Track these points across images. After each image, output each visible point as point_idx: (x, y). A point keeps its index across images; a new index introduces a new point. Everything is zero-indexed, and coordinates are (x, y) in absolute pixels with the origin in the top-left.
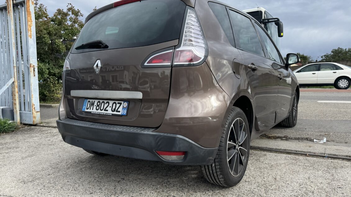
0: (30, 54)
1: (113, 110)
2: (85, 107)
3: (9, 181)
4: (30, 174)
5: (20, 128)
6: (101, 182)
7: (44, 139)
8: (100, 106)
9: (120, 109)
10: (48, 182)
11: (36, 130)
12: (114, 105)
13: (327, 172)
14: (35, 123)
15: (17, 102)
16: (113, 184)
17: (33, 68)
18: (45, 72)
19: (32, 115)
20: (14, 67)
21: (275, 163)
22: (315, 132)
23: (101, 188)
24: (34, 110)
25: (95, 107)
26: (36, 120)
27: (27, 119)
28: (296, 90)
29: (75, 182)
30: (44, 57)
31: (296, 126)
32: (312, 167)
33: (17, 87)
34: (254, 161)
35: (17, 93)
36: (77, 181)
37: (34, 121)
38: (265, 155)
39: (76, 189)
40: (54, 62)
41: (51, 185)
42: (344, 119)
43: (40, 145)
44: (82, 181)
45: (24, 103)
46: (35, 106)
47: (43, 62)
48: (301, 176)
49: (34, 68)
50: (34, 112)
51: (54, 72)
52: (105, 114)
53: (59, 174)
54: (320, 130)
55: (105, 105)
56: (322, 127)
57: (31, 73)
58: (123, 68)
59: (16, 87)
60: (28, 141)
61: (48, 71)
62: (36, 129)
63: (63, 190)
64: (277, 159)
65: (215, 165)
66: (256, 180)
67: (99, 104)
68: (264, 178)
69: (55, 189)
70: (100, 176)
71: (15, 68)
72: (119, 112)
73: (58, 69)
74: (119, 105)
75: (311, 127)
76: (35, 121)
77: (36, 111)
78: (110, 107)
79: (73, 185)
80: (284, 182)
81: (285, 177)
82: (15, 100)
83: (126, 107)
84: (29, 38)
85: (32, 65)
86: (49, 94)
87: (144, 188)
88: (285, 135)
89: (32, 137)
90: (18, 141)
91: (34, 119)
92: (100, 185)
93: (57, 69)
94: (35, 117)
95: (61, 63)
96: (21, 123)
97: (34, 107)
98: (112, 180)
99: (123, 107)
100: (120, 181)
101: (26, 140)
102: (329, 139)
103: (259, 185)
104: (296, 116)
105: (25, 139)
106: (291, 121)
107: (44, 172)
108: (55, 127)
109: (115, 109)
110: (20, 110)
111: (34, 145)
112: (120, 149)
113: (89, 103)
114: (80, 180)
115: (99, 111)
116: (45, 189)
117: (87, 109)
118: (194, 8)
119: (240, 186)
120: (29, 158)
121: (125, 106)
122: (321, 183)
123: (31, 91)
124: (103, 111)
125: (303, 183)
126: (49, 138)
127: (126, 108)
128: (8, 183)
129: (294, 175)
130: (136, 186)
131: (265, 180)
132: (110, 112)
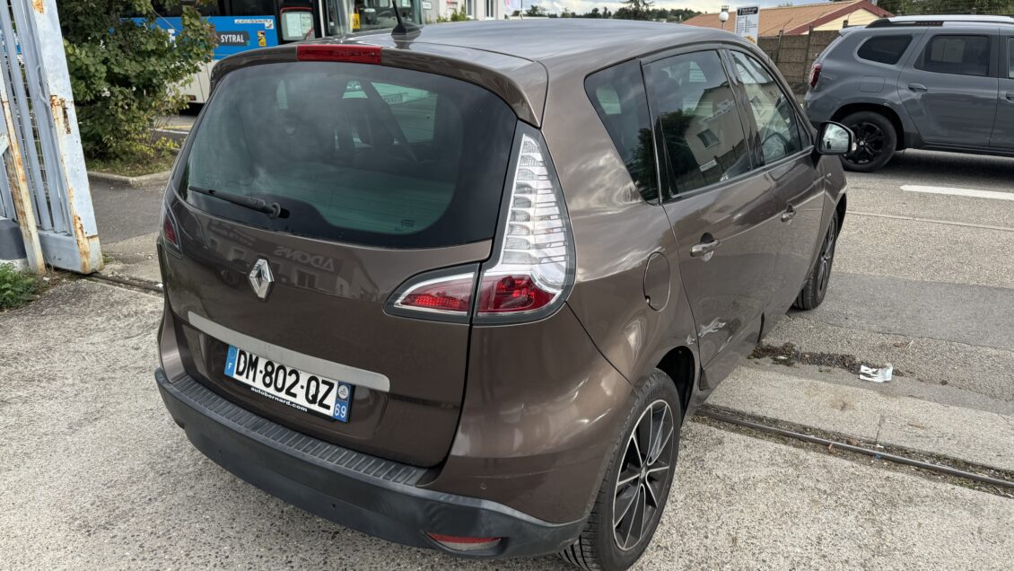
0: (46, 66)
1: (311, 398)
2: (233, 366)
3: (48, 525)
4: (98, 497)
5: (47, 288)
6: (288, 536)
7: (121, 342)
8: (274, 376)
9: (330, 400)
10: (150, 531)
11: (95, 297)
12: (313, 383)
13: (867, 517)
14: (88, 270)
15: (28, 207)
16: (319, 544)
17: (60, 110)
18: (96, 74)
19: (76, 248)
20: (2, 103)
21: (742, 476)
22: (870, 331)
23: (289, 559)
24: (79, 232)
25: (259, 377)
26: (90, 260)
27: (65, 257)
28: (837, 208)
29: (221, 535)
30: (86, 22)
31: (821, 306)
32: (834, 498)
33: (20, 164)
34: (688, 464)
35: (23, 180)
36: (227, 531)
37: (84, 265)
38: (720, 442)
39: (224, 561)
40: (121, 36)
41: (159, 544)
42: (960, 280)
43: (114, 371)
44: (237, 529)
45: (49, 203)
46: (82, 222)
47: (85, 40)
48: (802, 531)
49: (65, 110)
50: (81, 238)
51: (122, 72)
52: (288, 403)
53: (176, 500)
54: (884, 323)
55: (288, 377)
56: (891, 311)
57: (56, 123)
58: (332, 266)
59: (17, 165)
60: (78, 351)
61: (103, 69)
62: (95, 292)
63: (192, 563)
64: (750, 460)
65: (580, 544)
66: (685, 544)
67: (269, 369)
68: (706, 537)
69: (170, 559)
70: (285, 509)
71: (6, 105)
72: (328, 407)
73: (136, 61)
74: (327, 387)
75: (864, 309)
76: (87, 264)
77: (86, 236)
78: (302, 387)
79: (217, 544)
80: (754, 554)
81: (760, 534)
82: (21, 201)
83: (345, 399)
84: (36, 13)
85: (57, 100)
86: (117, 142)
87: (399, 565)
88: (787, 341)
89: (87, 331)
90: (50, 349)
91: (85, 259)
92: (285, 548)
93: (133, 63)
94: (86, 254)
95: (142, 43)
96: (48, 266)
97: (78, 226)
98: (316, 526)
99: (338, 397)
100: (337, 533)
101: (71, 345)
102: (901, 366)
103: (691, 561)
104: (826, 277)
105: (69, 341)
106: (810, 298)
107: (135, 488)
108: (147, 287)
109: (315, 396)
110: (40, 227)
111: (97, 368)
112: (334, 506)
113: (243, 357)
114: (234, 525)
115: (271, 390)
116: (144, 559)
117: (240, 374)
118: (540, 128)
119: (643, 563)
120: (90, 429)
121: (343, 397)
122: (847, 562)
123: (63, 179)
124: (283, 395)
125: (802, 558)
126: (135, 340)
127: (347, 402)
128: (46, 531)
129: (784, 526)
130: (381, 555)
131: (708, 542)
132: (301, 400)
